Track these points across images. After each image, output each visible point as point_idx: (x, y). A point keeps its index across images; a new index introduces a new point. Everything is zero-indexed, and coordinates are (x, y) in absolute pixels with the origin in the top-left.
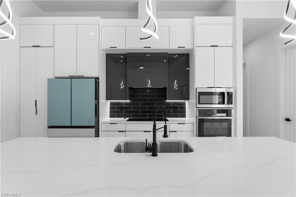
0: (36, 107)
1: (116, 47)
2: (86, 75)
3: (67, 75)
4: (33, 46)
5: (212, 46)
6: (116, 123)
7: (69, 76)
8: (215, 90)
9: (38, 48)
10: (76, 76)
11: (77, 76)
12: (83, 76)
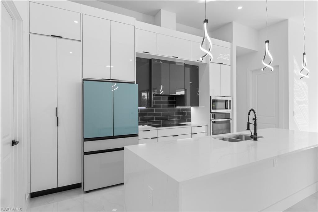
0: (57, 116)
1: (149, 53)
2: (121, 79)
3: (100, 78)
4: (52, 36)
5: (219, 63)
6: (149, 130)
7: (103, 79)
8: (222, 98)
9: (59, 39)
10: (110, 80)
11: (112, 80)
12: (119, 80)
